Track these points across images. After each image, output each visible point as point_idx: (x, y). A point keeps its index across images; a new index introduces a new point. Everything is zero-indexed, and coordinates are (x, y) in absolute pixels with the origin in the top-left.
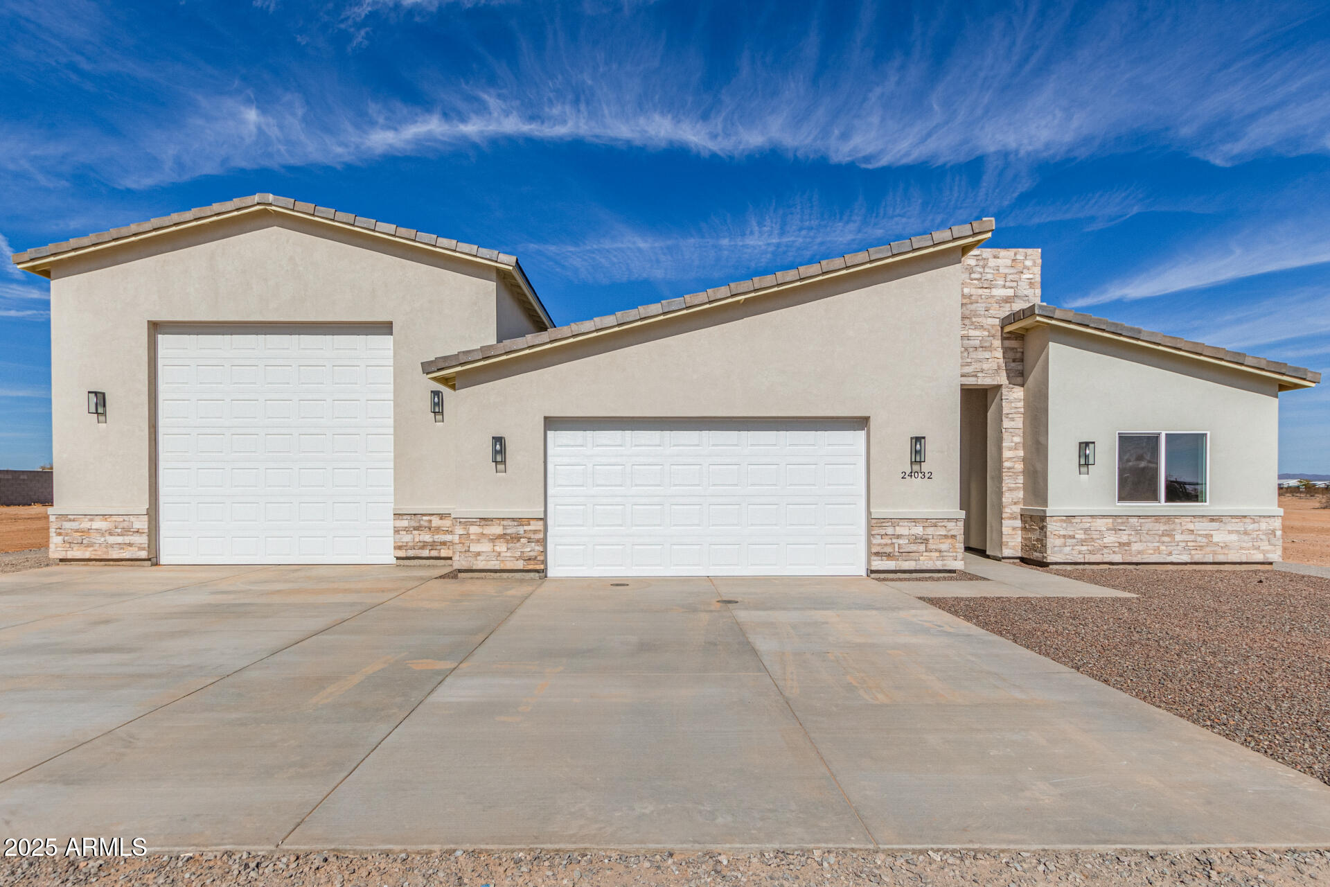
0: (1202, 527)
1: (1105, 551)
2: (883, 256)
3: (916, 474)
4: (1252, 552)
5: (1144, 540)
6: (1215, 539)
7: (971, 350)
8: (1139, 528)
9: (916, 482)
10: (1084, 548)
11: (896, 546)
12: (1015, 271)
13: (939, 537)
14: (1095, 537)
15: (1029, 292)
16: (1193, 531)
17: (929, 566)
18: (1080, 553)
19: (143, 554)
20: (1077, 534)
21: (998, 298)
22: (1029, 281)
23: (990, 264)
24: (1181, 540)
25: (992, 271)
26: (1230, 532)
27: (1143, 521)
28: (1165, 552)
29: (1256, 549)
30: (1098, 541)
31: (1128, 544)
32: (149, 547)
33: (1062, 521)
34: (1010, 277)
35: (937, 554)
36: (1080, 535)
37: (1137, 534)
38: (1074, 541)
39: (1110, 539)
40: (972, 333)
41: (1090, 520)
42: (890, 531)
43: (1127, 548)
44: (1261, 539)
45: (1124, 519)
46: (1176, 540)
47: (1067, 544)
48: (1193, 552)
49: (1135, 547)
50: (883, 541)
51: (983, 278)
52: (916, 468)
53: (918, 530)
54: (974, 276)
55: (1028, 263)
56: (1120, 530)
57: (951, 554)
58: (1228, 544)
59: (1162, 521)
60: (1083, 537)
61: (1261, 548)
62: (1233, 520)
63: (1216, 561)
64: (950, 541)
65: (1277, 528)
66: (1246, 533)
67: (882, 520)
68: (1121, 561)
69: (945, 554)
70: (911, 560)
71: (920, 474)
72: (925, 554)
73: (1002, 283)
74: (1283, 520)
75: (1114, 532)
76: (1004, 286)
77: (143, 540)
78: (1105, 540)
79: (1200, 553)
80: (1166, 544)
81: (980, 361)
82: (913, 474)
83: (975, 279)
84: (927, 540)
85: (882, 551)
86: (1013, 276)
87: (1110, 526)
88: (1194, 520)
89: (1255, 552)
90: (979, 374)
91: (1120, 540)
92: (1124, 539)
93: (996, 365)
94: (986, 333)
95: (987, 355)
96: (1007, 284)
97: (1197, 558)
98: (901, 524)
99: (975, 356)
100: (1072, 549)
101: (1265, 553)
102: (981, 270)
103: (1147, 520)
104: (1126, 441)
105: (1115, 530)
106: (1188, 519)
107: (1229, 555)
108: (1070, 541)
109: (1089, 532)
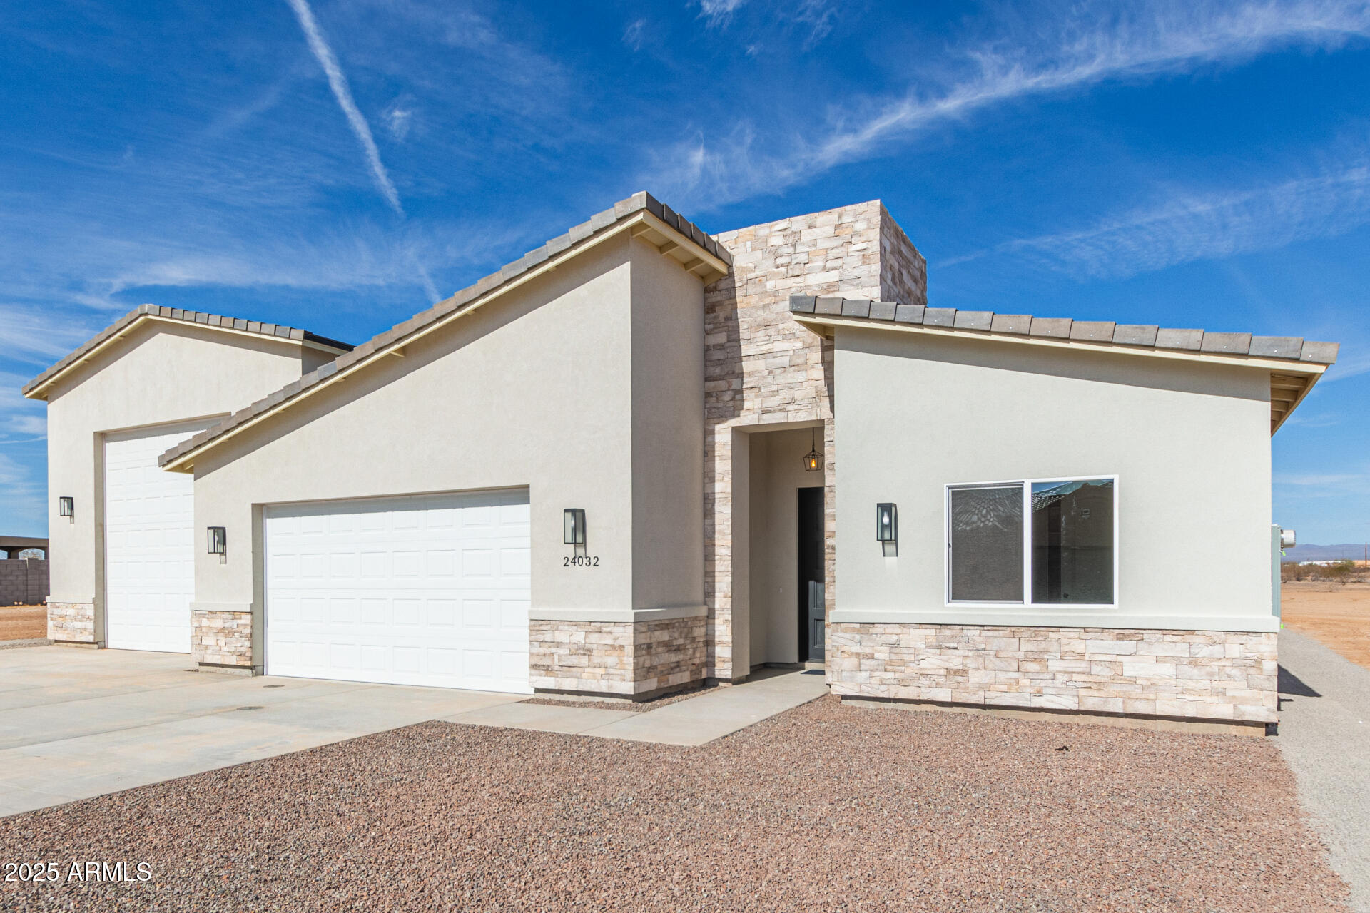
0: (1103, 647)
1: (924, 681)
2: (518, 272)
3: (580, 560)
4: (1209, 699)
5: (991, 666)
6: (1128, 672)
7: (778, 371)
8: (983, 646)
9: (580, 570)
10: (889, 675)
11: (556, 657)
12: (841, 242)
13: (605, 648)
14: (906, 658)
15: (862, 271)
16: (1083, 654)
17: (593, 686)
18: (882, 683)
19: (91, 639)
20: (879, 652)
21: (816, 288)
22: (861, 253)
23: (803, 239)
24: (1061, 669)
25: (808, 249)
26: (1158, 660)
27: (990, 634)
28: (1029, 690)
29: (1217, 694)
30: (911, 665)
31: (964, 672)
32: (95, 632)
33: (854, 630)
34: (831, 254)
35: (602, 671)
36: (882, 655)
37: (979, 656)
38: (873, 662)
39: (932, 662)
40: (779, 346)
41: (899, 631)
42: (548, 637)
43: (960, 679)
44: (1229, 676)
45: (956, 630)
46: (1050, 669)
47: (863, 667)
48: (1083, 692)
49: (975, 678)
50: (542, 650)
51: (794, 262)
52: (580, 551)
53: (579, 637)
54: (780, 261)
55: (860, 226)
56: (949, 648)
57: (619, 672)
58: (1154, 681)
59: (1024, 635)
60: (886, 656)
61: (1229, 693)
62: (1167, 638)
63: (1130, 710)
64: (617, 653)
65: (1266, 655)
66: (1194, 662)
67: (541, 622)
68: (948, 699)
69: (611, 671)
70: (572, 677)
71: (584, 560)
72: (588, 670)
73: (821, 264)
74: (1279, 639)
75: (938, 651)
76: (824, 269)
77: (90, 625)
78: (923, 664)
79: (1096, 694)
80: (1031, 676)
81: (789, 387)
82: (576, 560)
83: (782, 266)
84: (590, 650)
85: (541, 663)
86: (837, 251)
87: (933, 641)
88: (1084, 635)
89: (1215, 699)
90: (790, 407)
91: (948, 665)
92: (956, 663)
93: (814, 391)
94: (800, 344)
95: (801, 376)
96: (829, 265)
97: (1090, 705)
98: (560, 627)
99: (782, 381)
100: (871, 677)
101: (1236, 704)
102: (790, 250)
103: (996, 633)
104: (962, 499)
105: (939, 647)
106: (1074, 633)
107: (1158, 703)
108: (866, 664)
109: (898, 650)
